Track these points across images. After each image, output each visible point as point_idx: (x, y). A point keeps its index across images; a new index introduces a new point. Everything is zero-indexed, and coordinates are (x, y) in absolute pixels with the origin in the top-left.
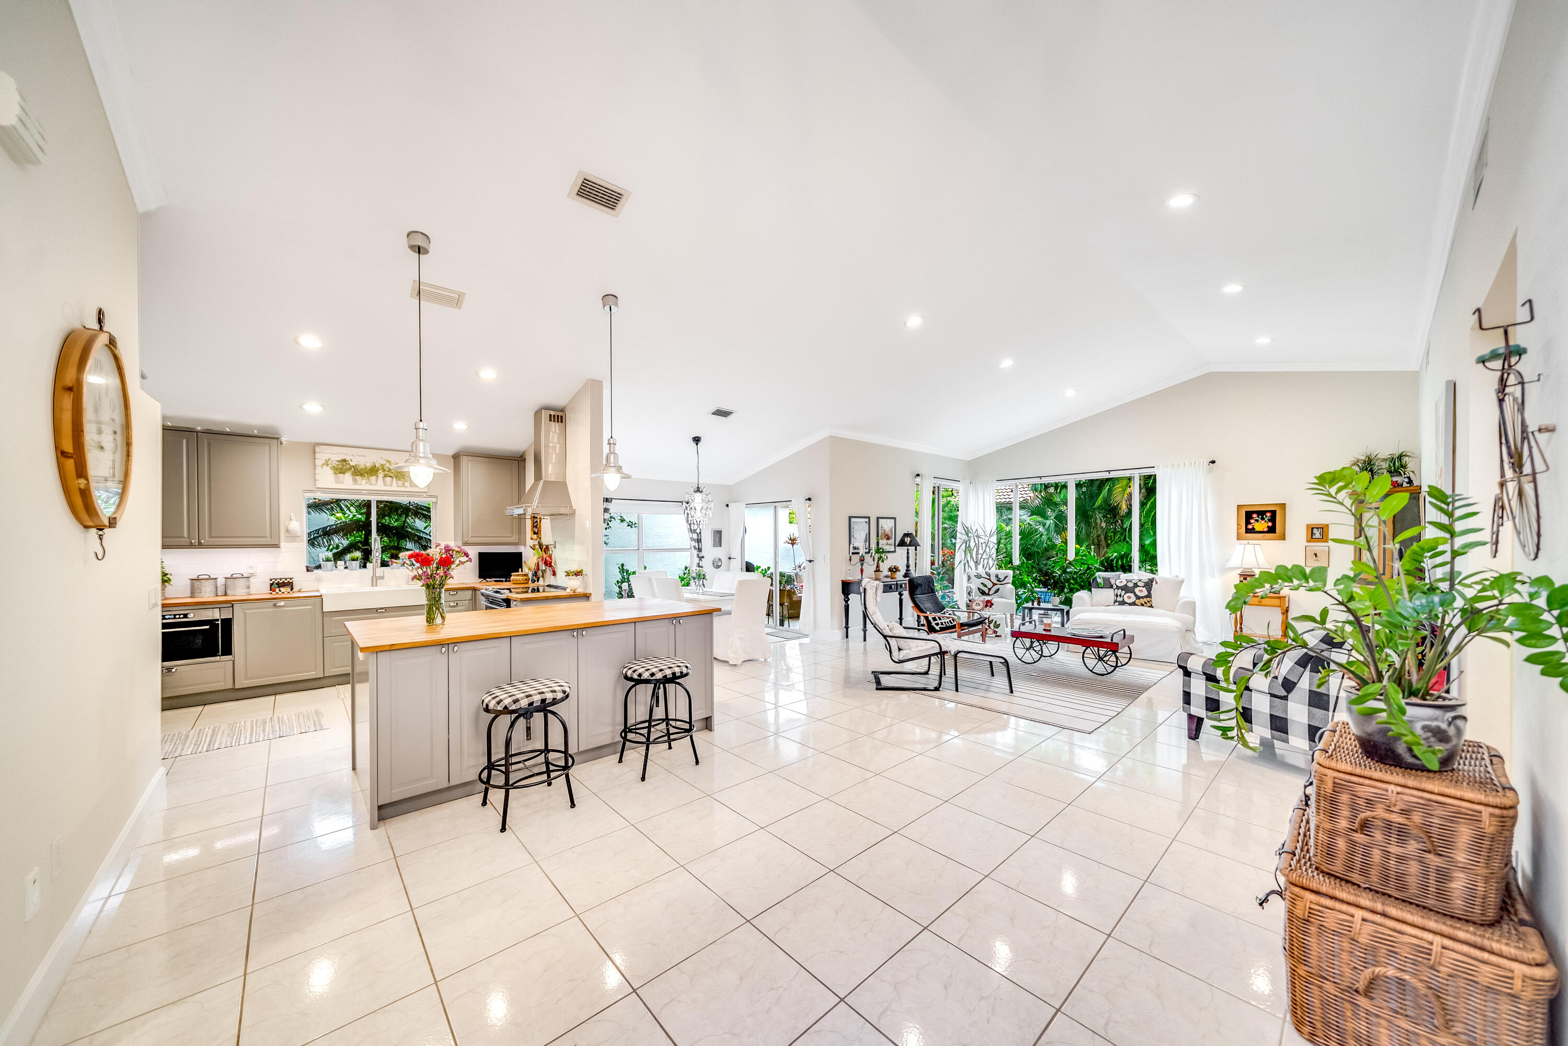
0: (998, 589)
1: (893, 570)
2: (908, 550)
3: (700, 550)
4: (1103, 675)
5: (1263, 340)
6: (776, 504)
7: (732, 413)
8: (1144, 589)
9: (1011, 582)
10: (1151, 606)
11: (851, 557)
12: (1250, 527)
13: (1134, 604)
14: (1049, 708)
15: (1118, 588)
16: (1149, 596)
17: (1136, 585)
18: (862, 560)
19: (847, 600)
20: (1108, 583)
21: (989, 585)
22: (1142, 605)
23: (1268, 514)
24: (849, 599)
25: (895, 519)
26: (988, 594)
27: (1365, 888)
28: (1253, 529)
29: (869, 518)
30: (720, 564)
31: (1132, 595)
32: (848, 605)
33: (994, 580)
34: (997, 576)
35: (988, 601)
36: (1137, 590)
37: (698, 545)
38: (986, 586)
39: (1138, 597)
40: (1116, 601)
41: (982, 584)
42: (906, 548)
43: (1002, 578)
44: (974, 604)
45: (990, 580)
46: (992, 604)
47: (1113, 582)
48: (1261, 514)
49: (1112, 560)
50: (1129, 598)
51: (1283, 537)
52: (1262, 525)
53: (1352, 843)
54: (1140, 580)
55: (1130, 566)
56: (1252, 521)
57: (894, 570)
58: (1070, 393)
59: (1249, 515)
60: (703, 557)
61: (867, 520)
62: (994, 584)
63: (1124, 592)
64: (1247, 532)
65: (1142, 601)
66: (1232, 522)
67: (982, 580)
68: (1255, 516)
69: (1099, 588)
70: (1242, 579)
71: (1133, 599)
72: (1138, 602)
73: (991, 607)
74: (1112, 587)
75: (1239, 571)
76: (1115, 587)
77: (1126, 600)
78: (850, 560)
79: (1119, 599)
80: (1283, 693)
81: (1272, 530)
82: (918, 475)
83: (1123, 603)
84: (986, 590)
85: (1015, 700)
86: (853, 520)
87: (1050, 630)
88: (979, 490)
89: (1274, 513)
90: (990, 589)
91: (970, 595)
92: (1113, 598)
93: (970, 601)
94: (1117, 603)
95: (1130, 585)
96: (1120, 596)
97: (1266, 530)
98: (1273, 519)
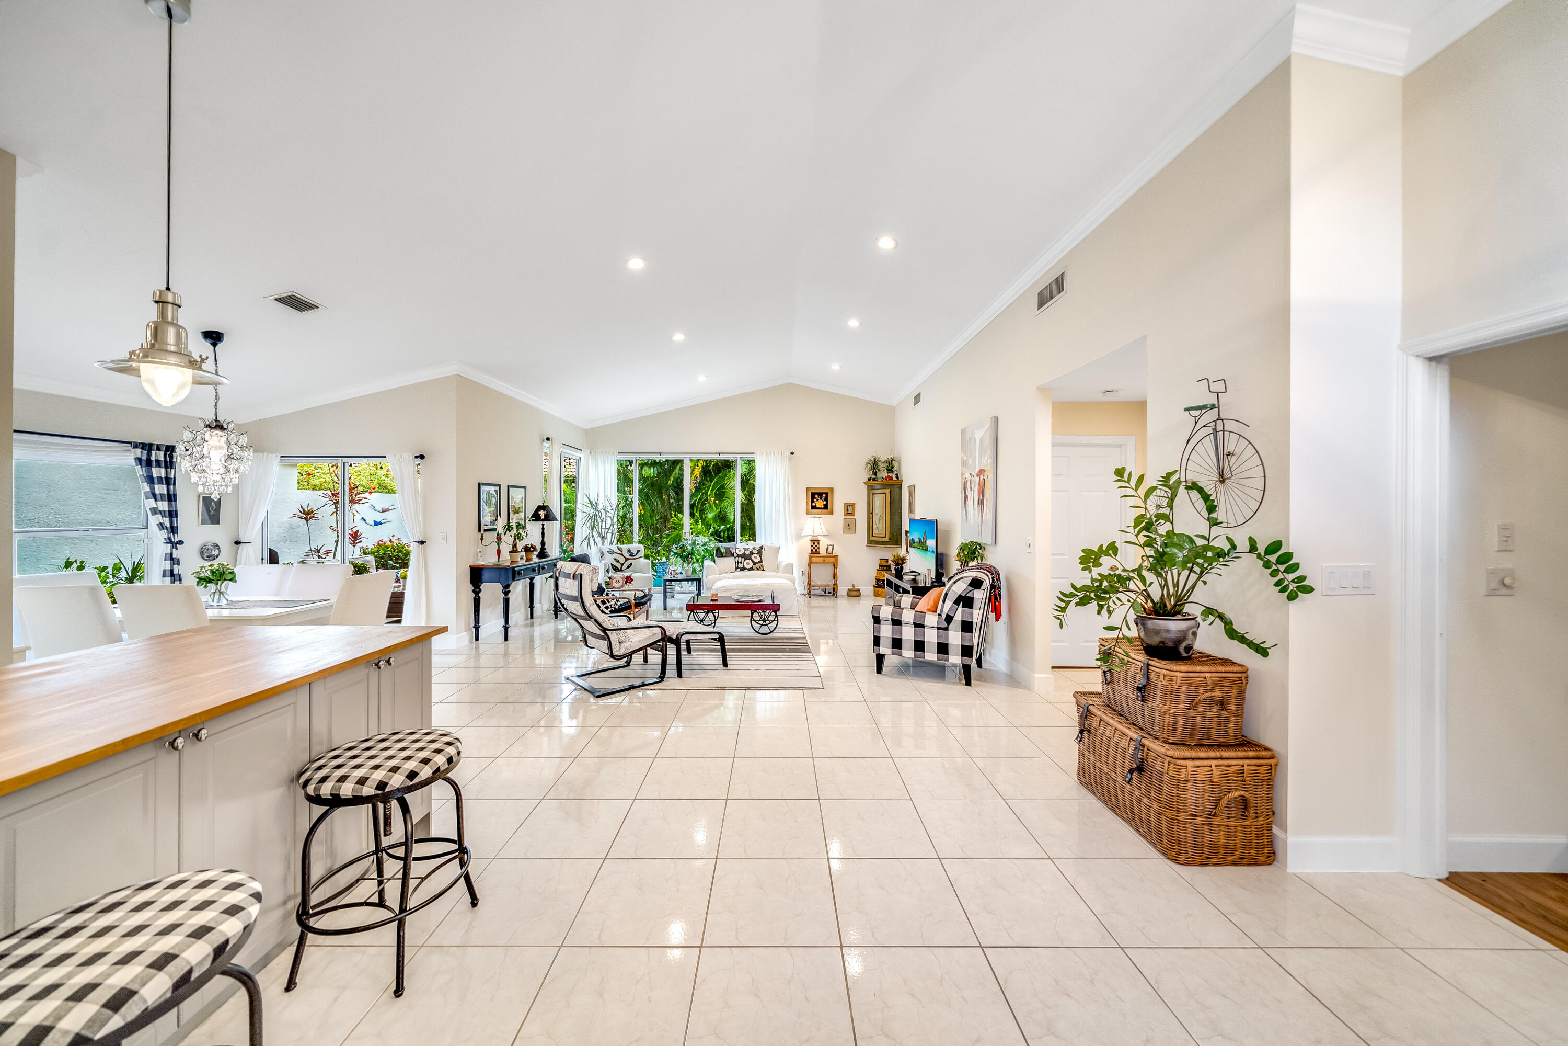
0: (631, 564)
1: (529, 550)
2: (543, 525)
3: (173, 530)
4: (767, 634)
5: (836, 367)
6: (345, 460)
7: (317, 307)
8: (758, 556)
9: (643, 555)
10: (763, 570)
11: (482, 535)
12: (814, 504)
13: (752, 569)
14: (768, 673)
15: (738, 556)
16: (761, 561)
17: (752, 553)
18: (499, 538)
19: (477, 591)
20: (728, 551)
21: (622, 560)
22: (758, 569)
23: (824, 495)
24: (480, 590)
25: (525, 488)
26: (621, 570)
27: (1195, 745)
28: (816, 506)
29: (500, 486)
30: (216, 552)
31: (750, 561)
32: (479, 598)
33: (627, 555)
34: (629, 551)
35: (628, 578)
36: (753, 557)
37: (171, 522)
38: (618, 562)
39: (754, 563)
40: (737, 568)
41: (615, 559)
42: (541, 523)
43: (635, 553)
44: (614, 581)
45: (622, 555)
46: (632, 580)
47: (733, 551)
48: (820, 494)
49: (720, 532)
50: (748, 564)
51: (832, 513)
52: (820, 504)
53: (1186, 717)
54: (754, 548)
55: (734, 537)
56: (815, 500)
57: (532, 549)
58: (702, 378)
59: (813, 495)
60: (181, 542)
61: (497, 488)
62: (627, 559)
63: (743, 559)
64: (812, 509)
65: (757, 566)
66: (803, 501)
67: (615, 556)
68: (816, 496)
69: (723, 557)
70: (812, 544)
71: (751, 564)
72: (755, 567)
73: (630, 583)
74: (733, 555)
75: (810, 538)
76: (735, 555)
77: (746, 566)
78: (482, 539)
79: (740, 566)
80: (944, 625)
81: (826, 507)
82: (548, 439)
83: (743, 569)
84: (619, 566)
85: (730, 673)
86: (483, 488)
87: (717, 600)
88: (599, 461)
89: (827, 494)
90: (622, 565)
91: (608, 572)
92: (734, 566)
93: (610, 578)
94: (739, 570)
95: (748, 553)
96: (741, 563)
97: (823, 507)
98: (826, 499)
